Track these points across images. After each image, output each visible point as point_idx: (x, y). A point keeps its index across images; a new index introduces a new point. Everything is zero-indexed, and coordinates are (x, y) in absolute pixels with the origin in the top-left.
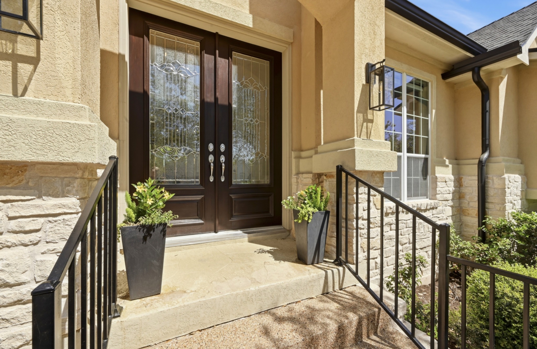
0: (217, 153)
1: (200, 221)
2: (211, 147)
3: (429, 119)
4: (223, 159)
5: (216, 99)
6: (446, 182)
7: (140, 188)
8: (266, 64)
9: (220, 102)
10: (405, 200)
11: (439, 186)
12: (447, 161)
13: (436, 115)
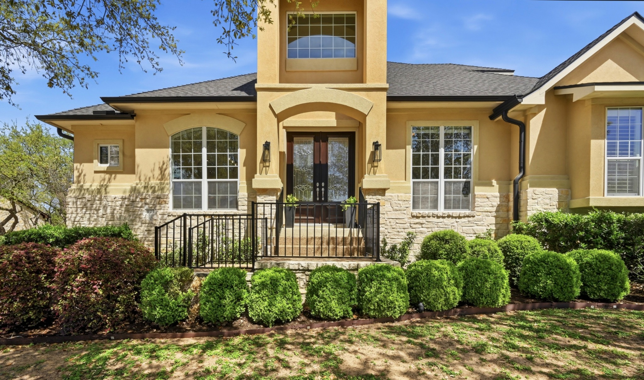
0: (320, 187)
1: (313, 218)
2: (318, 185)
3: (472, 153)
4: (323, 189)
5: (320, 162)
6: (488, 198)
7: (289, 196)
8: (346, 140)
9: (322, 163)
10: (441, 210)
11: (478, 201)
12: (494, 182)
13: (479, 149)
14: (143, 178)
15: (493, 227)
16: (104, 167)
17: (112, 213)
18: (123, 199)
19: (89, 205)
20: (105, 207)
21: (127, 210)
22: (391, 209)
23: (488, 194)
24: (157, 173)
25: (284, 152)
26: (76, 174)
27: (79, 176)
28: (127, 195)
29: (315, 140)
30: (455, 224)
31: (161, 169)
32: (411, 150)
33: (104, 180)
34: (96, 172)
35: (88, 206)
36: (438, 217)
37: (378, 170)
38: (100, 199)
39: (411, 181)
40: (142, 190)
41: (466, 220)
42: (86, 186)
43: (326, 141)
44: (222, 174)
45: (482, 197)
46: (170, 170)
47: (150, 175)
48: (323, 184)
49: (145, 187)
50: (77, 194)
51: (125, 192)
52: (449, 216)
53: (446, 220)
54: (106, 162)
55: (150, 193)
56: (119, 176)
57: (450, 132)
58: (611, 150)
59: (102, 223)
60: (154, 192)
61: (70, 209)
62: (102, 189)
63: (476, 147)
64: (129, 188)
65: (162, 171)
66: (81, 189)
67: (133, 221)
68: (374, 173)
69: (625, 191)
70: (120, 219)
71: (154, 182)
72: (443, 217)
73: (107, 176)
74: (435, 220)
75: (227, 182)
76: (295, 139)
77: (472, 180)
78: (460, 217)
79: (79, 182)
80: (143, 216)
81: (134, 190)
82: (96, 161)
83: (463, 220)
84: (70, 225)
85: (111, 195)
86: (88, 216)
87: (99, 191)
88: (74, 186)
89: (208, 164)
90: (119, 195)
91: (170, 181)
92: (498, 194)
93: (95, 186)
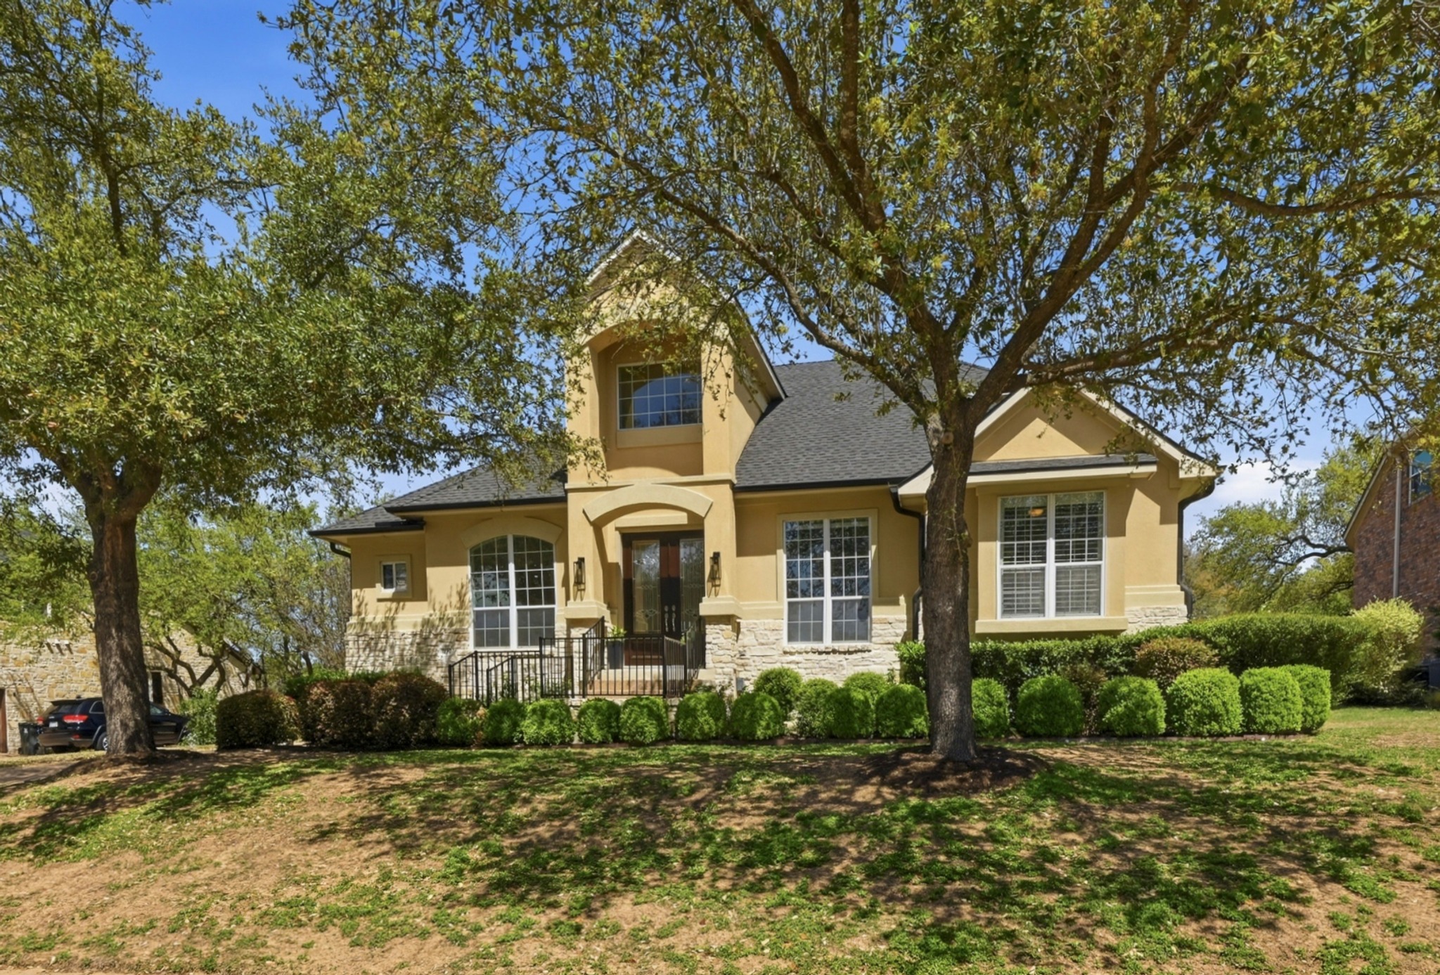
0: (670, 612)
2: (666, 609)
3: (870, 557)
6: (890, 624)
9: (672, 576)
10: (828, 642)
11: (877, 629)
12: (902, 598)
13: (878, 550)
14: (437, 607)
15: (897, 666)
16: (389, 592)
17: (402, 655)
18: (414, 635)
19: (373, 643)
20: (392, 647)
21: (419, 650)
22: (755, 642)
23: (891, 617)
24: (455, 599)
25: (617, 564)
26: (355, 603)
27: (359, 606)
28: (419, 629)
29: (663, 545)
30: (844, 663)
31: (459, 594)
32: (784, 556)
33: (390, 610)
34: (380, 600)
35: (371, 646)
36: (820, 653)
37: (720, 590)
38: (387, 637)
39: (786, 600)
40: (437, 622)
41: (859, 655)
42: (369, 619)
43: (676, 545)
44: (535, 598)
45: (883, 622)
46: (469, 596)
47: (446, 602)
48: (674, 609)
49: (441, 619)
50: (357, 630)
51: (415, 625)
52: (834, 651)
53: (831, 658)
54: (392, 587)
55: (446, 626)
56: (408, 604)
57: (837, 526)
58: (1007, 554)
59: (390, 667)
60: (451, 625)
61: (351, 649)
62: (388, 624)
63: (873, 548)
64: (420, 620)
65: (461, 596)
66: (362, 623)
67: (426, 664)
68: (716, 594)
69: (1027, 611)
70: (410, 661)
71: (451, 612)
72: (828, 653)
73: (394, 605)
74: (816, 656)
75: (541, 610)
76: (635, 543)
77: (870, 597)
78: (850, 653)
79: (359, 613)
80: (438, 658)
81: (427, 623)
82: (378, 585)
83: (854, 656)
84: (350, 670)
85: (400, 630)
86: (371, 659)
87: (384, 626)
88: (353, 620)
89: (517, 586)
90: (409, 631)
91: (471, 611)
92: (904, 617)
93: (380, 619)
